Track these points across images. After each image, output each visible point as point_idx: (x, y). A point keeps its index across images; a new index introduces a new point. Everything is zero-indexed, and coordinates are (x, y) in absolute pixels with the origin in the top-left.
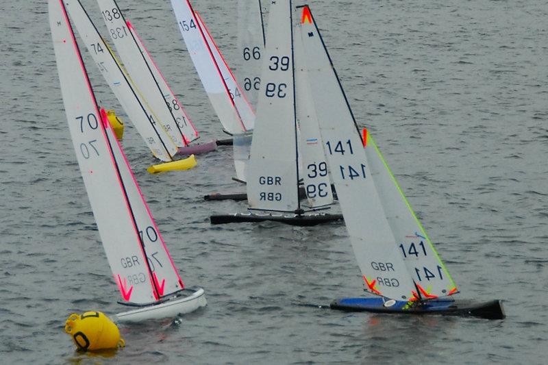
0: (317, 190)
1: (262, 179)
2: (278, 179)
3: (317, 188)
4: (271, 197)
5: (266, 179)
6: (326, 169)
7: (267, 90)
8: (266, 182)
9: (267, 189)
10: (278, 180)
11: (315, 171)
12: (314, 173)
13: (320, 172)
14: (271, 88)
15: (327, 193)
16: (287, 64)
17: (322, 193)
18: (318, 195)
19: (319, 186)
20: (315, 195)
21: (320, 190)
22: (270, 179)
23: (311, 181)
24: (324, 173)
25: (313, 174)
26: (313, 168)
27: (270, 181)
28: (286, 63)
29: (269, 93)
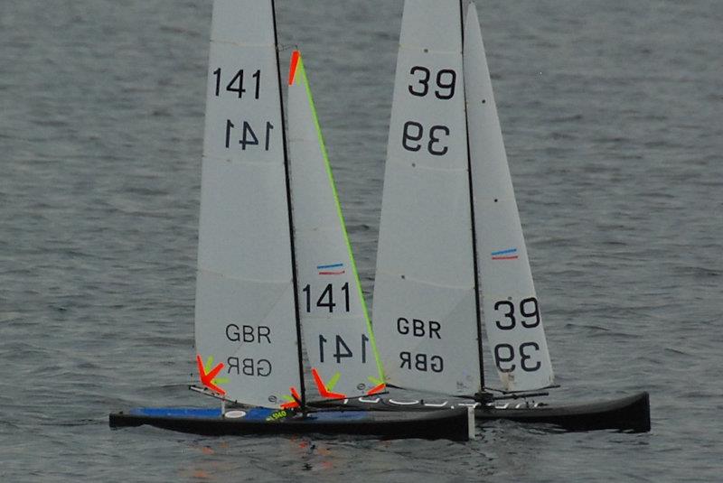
0: (518, 357)
1: (403, 323)
2: (434, 326)
3: (517, 352)
4: (422, 362)
5: (411, 322)
6: (536, 313)
7: (406, 136)
8: (411, 330)
9: (413, 344)
10: (435, 329)
11: (510, 315)
12: (509, 319)
13: (524, 319)
14: (413, 131)
15: (539, 364)
16: (452, 86)
17: (528, 364)
18: (519, 367)
19: (521, 348)
20: (514, 367)
21: (525, 357)
22: (418, 325)
23: (504, 337)
24: (533, 320)
25: (508, 322)
26: (507, 309)
27: (418, 328)
28: (450, 83)
29: (410, 143)
